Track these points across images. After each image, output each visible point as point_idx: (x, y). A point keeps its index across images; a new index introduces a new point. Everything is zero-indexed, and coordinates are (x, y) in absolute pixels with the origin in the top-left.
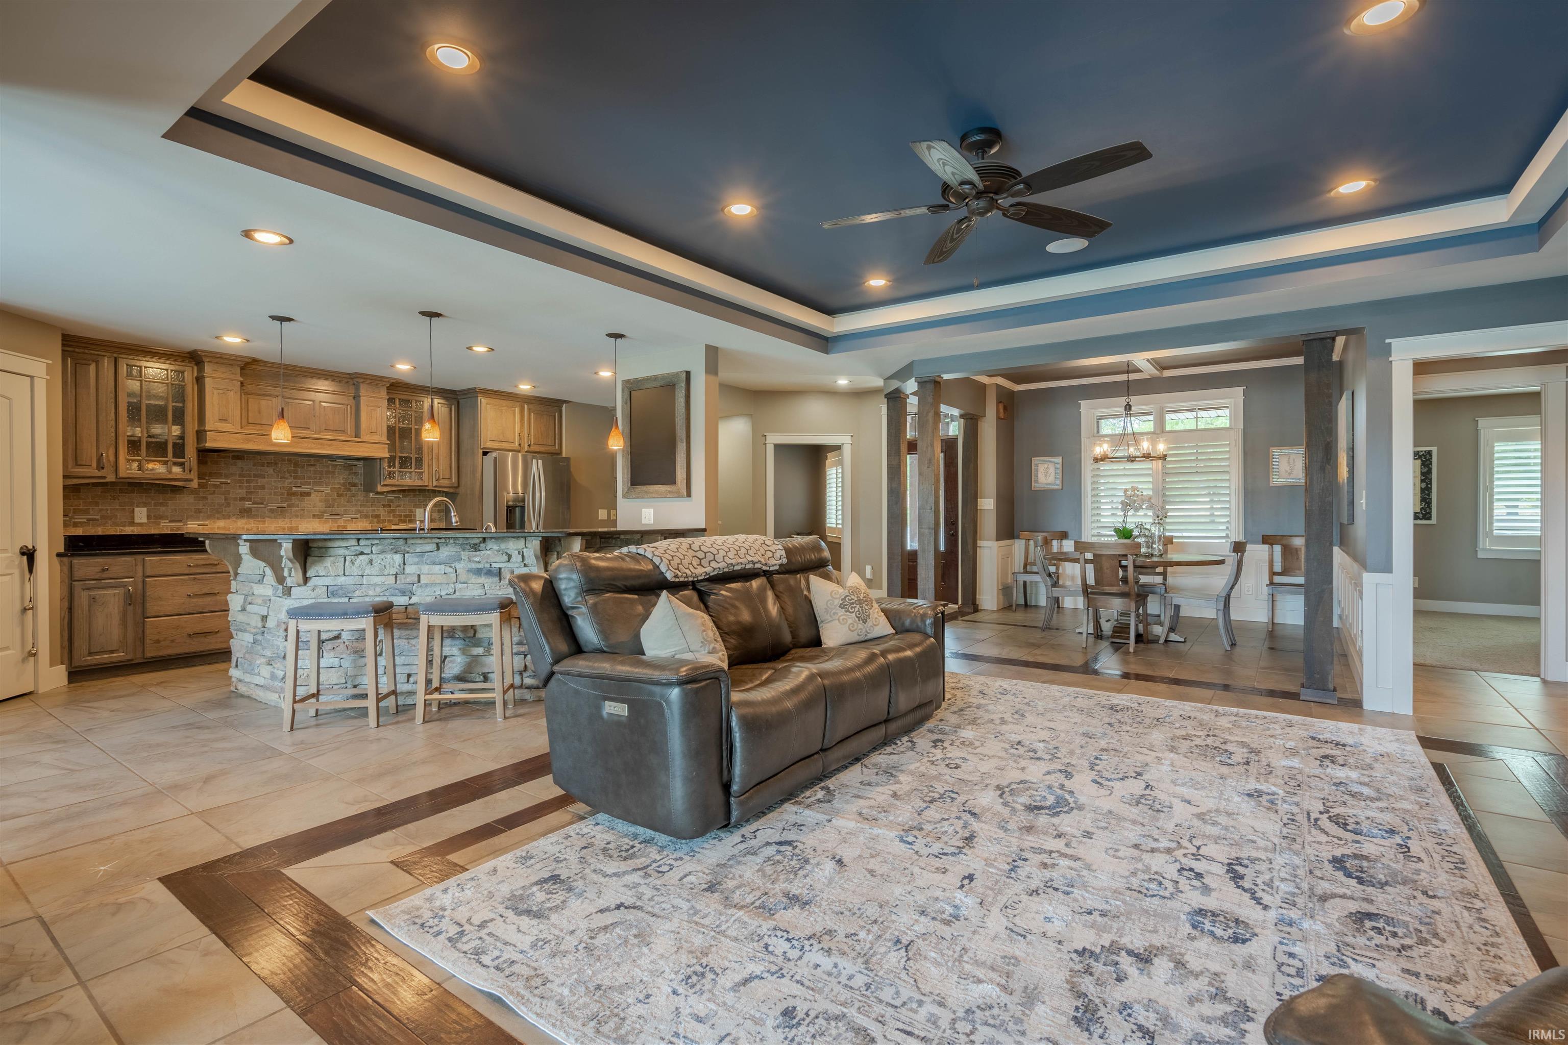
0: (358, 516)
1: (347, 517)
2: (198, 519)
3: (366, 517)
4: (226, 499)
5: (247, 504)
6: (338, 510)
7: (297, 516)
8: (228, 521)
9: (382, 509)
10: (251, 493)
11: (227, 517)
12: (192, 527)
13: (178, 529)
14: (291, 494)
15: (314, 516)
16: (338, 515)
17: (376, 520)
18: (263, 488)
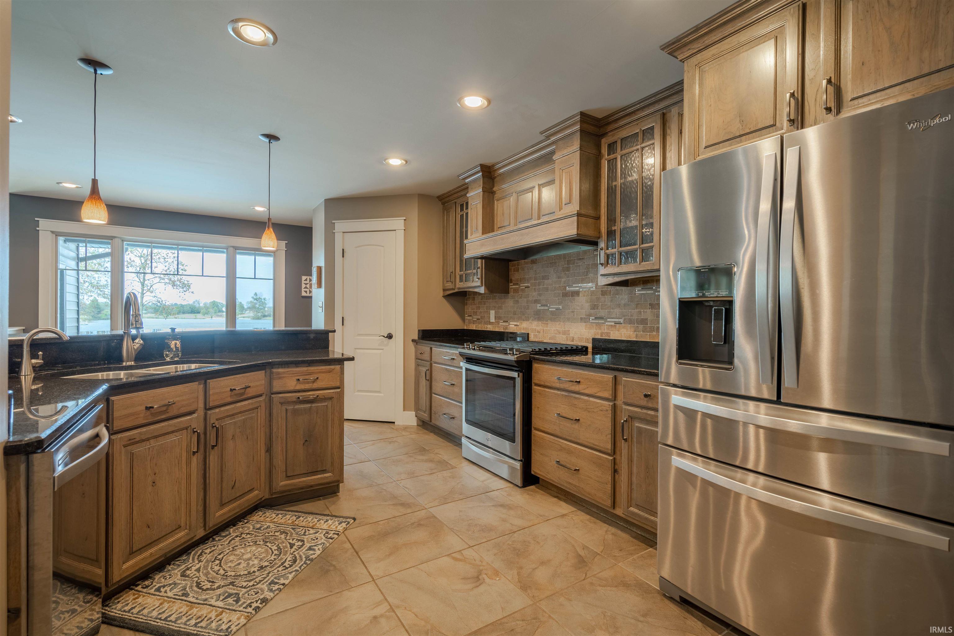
0: (622, 321)
1: (610, 323)
2: (514, 320)
3: (631, 322)
4: (527, 302)
5: (539, 307)
6: (602, 313)
7: (568, 319)
8: (528, 322)
9: (649, 311)
10: (540, 295)
11: (527, 319)
12: (512, 327)
13: (506, 328)
14: (565, 295)
15: (581, 319)
16: (601, 318)
17: (641, 327)
18: (547, 289)
